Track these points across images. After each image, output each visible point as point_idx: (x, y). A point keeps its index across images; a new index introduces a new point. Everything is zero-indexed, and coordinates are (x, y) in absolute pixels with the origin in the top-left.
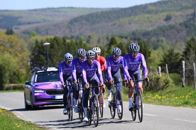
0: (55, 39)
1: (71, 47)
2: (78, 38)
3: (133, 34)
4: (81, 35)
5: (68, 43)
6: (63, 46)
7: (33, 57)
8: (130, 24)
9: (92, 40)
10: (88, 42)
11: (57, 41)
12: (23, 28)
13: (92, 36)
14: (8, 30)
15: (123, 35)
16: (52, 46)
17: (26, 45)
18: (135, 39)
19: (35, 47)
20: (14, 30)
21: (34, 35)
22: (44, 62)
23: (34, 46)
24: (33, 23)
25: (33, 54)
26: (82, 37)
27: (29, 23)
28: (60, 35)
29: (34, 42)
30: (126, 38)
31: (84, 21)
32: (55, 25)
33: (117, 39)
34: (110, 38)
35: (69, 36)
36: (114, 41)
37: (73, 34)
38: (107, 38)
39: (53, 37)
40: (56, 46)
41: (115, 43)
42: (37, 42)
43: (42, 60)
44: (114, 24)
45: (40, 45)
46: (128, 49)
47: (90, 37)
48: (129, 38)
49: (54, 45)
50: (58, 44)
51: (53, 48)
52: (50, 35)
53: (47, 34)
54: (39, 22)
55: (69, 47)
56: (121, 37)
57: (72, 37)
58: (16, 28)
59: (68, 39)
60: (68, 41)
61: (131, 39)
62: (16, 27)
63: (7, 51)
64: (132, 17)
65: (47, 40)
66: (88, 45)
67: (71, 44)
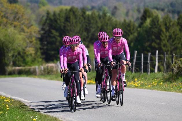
0: (72, 10)
1: (92, 21)
2: (100, 9)
3: (172, 4)
4: (105, 5)
5: (89, 15)
6: (82, 18)
7: (42, 32)
9: (118, 12)
10: (113, 14)
11: (74, 12)
13: (118, 7)
15: (158, 7)
16: (67, 19)
17: (34, 16)
18: (173, 12)
19: (46, 20)
21: (44, 5)
22: (56, 39)
23: (44, 18)
25: (43, 29)
26: (106, 9)
28: (77, 5)
29: (44, 14)
30: (163, 10)
34: (142, 11)
36: (148, 14)
37: (94, 4)
38: (139, 11)
39: (69, 8)
40: (73, 20)
42: (48, 13)
43: (54, 37)
45: (52, 18)
46: (166, 24)
47: (115, 8)
48: (166, 10)
49: (70, 18)
50: (75, 16)
51: (69, 22)
52: (65, 4)
53: (61, 3)
55: (89, 20)
57: (93, 8)
59: (88, 10)
60: (89, 13)
61: (169, 11)
63: (11, 24)
65: (61, 11)
66: (114, 19)
67: (92, 17)
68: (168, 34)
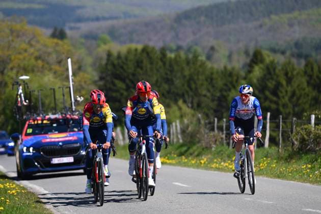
0: (146, 50)
1: (176, 68)
2: (189, 50)
3: (297, 45)
4: (196, 44)
5: (170, 58)
6: (160, 63)
8: (291, 25)
9: (216, 56)
10: (209, 58)
11: (148, 54)
12: (85, 27)
13: (216, 47)
14: (55, 30)
15: (277, 48)
16: (139, 64)
17: (89, 60)
18: (299, 56)
19: (107, 64)
20: (68, 32)
21: (105, 42)
22: (122, 94)
23: (104, 62)
24: (104, 19)
25: (101, 78)
26: (199, 49)
27: (97, 19)
28: (156, 43)
29: (105, 56)
30: (283, 53)
31: (203, 18)
32: (147, 25)
33: (265, 53)
34: (251, 53)
35: (174, 46)
36: (259, 57)
37: (181, 43)
38: (247, 53)
39: (140, 47)
40: (146, 63)
41: (262, 61)
42: (109, 55)
43: (117, 91)
44: (261, 26)
45: (116, 62)
46: (286, 74)
47: (212, 48)
48: (288, 53)
49: (142, 62)
50: (151, 60)
51: (142, 68)
53: (131, 41)
54: (116, 18)
55: (171, 65)
56: (274, 51)
57: (179, 48)
58: (71, 28)
59: (171, 51)
60: (171, 55)
61: (293, 55)
62: (72, 25)
63: (50, 70)
64: (296, 14)
65: (129, 51)
66: (209, 65)
67: (176, 61)
68: (289, 89)
